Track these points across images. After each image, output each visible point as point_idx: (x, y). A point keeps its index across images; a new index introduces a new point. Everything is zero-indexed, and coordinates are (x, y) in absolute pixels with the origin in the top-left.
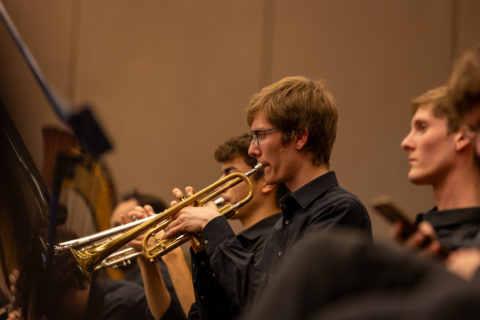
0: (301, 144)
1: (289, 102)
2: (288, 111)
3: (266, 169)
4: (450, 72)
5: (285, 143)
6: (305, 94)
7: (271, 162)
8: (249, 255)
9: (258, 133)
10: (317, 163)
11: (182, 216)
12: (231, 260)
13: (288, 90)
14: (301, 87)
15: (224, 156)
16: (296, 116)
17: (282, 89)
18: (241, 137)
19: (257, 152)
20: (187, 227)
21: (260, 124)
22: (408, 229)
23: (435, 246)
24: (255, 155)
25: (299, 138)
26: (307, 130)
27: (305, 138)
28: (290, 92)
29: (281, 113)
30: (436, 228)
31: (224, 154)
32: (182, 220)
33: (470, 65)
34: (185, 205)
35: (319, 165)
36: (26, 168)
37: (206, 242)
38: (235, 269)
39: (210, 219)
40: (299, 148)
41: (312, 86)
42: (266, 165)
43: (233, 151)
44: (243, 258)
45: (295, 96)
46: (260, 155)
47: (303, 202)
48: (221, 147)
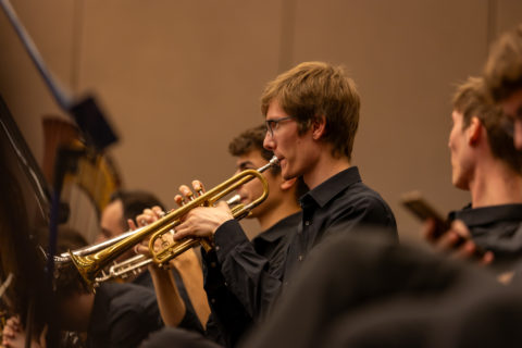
0: (318, 134)
1: (304, 88)
2: (303, 97)
3: (283, 162)
4: (486, 56)
5: (302, 133)
6: (322, 80)
7: (286, 155)
8: (262, 262)
9: (273, 123)
10: (336, 154)
11: (191, 219)
12: (242, 268)
13: (303, 76)
14: (318, 73)
15: (239, 150)
16: (312, 103)
17: (297, 75)
18: (256, 129)
19: (272, 144)
20: (196, 231)
21: (275, 113)
22: (440, 227)
23: (470, 246)
24: (270, 148)
25: (316, 128)
26: (324, 118)
27: (322, 127)
28: (305, 78)
29: (296, 100)
30: (470, 227)
31: (239, 148)
32: (191, 223)
33: (508, 49)
34: (195, 206)
35: (339, 158)
36: (25, 161)
37: (217, 248)
38: (246, 279)
39: (221, 223)
40: (316, 138)
41: (331, 71)
42: (281, 158)
43: (249, 144)
44: (255, 265)
45: (311, 82)
46: (275, 147)
47: (322, 200)
48: (236, 140)
